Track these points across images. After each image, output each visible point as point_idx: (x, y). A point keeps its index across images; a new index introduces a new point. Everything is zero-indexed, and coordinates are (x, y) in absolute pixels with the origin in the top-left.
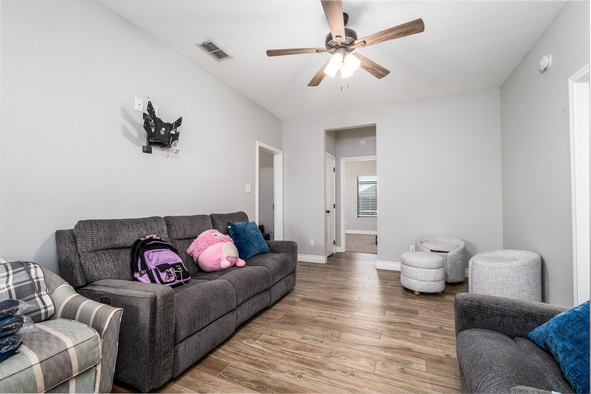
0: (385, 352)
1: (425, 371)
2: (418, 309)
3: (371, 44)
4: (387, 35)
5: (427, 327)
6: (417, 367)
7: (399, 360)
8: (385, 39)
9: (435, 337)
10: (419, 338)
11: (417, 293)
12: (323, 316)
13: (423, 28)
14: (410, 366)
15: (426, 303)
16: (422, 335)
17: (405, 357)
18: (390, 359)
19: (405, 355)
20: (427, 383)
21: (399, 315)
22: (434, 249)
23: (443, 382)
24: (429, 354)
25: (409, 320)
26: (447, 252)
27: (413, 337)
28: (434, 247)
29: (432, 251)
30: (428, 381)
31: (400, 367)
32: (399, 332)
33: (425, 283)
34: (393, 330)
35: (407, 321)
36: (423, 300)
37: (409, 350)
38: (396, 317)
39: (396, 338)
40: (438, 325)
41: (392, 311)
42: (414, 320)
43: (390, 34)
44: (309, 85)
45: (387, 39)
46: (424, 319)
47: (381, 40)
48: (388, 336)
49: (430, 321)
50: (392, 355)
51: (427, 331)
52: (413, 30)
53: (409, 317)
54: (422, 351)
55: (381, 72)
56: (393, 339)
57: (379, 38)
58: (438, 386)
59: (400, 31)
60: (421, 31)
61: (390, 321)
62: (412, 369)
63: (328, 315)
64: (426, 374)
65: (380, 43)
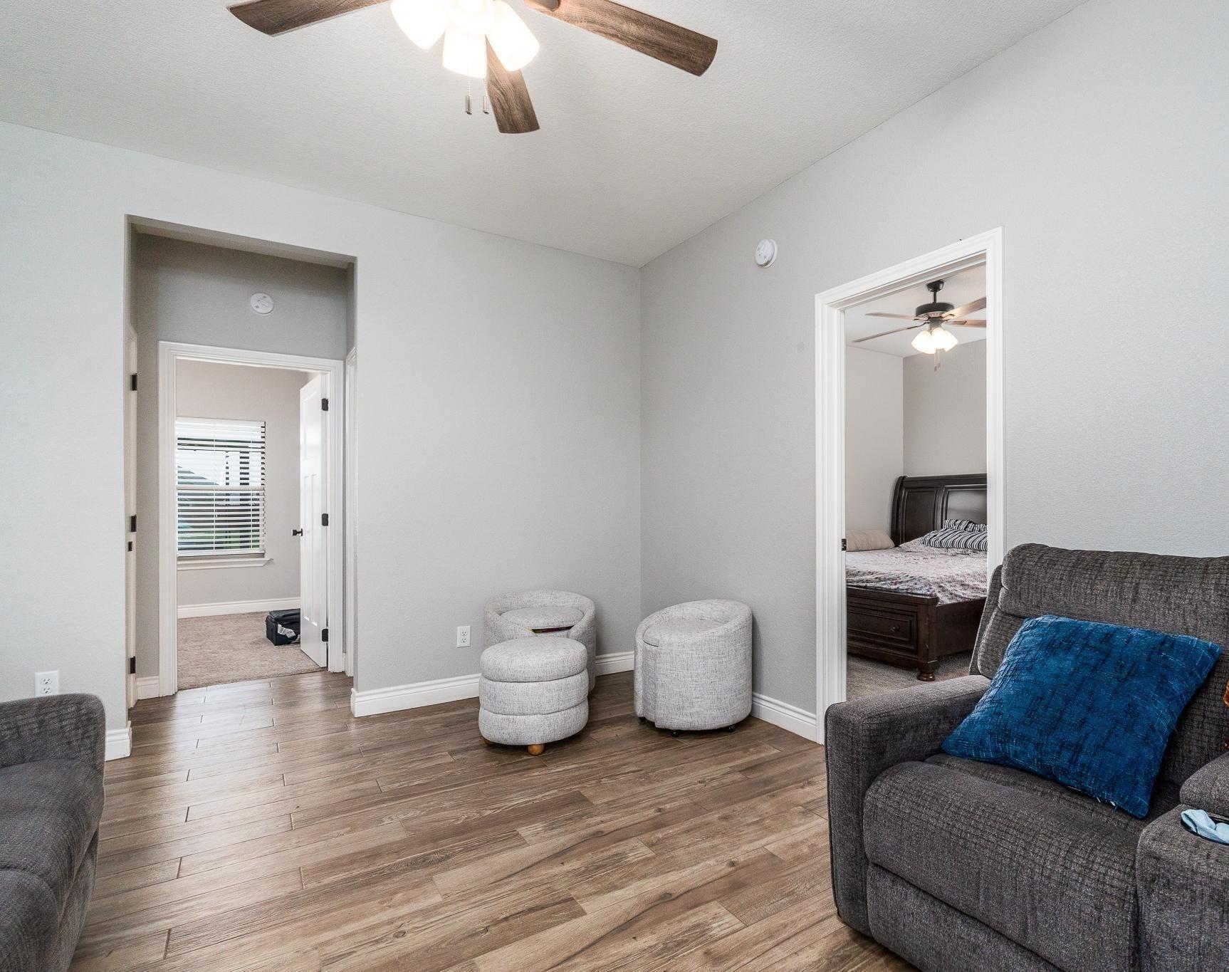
0: (634, 938)
1: (741, 925)
2: (576, 788)
3: (570, 19)
4: (625, 27)
5: (637, 821)
6: (723, 927)
7: (680, 937)
8: (613, 32)
9: (672, 837)
10: (654, 858)
11: (537, 750)
12: (343, 951)
13: (706, 66)
14: (711, 934)
15: (574, 766)
16: (650, 845)
17: (679, 921)
18: (662, 949)
19: (676, 915)
20: (774, 950)
21: (558, 824)
22: (540, 626)
23: (786, 926)
24: (704, 882)
25: (589, 826)
26: (569, 628)
27: (639, 862)
28: (541, 621)
29: (535, 631)
30: (770, 943)
31: (700, 953)
32: (604, 866)
33: (558, 717)
34: (587, 870)
35: (589, 831)
36: (561, 761)
37: (666, 898)
38: (555, 832)
39: (615, 888)
40: (651, 806)
41: (531, 823)
42: (598, 819)
43: (633, 29)
44: (237, 11)
45: (616, 36)
46: (610, 806)
47: (602, 28)
48: (595, 893)
49: (628, 806)
50: (655, 937)
51: (647, 831)
52: (684, 56)
53: (580, 817)
54: (691, 885)
55: (518, 115)
56: (611, 894)
57: (598, 17)
58: (791, 940)
59: (658, 39)
60: (696, 70)
61: (555, 852)
62: (722, 941)
63: (359, 938)
64: (750, 929)
65: (591, 34)
